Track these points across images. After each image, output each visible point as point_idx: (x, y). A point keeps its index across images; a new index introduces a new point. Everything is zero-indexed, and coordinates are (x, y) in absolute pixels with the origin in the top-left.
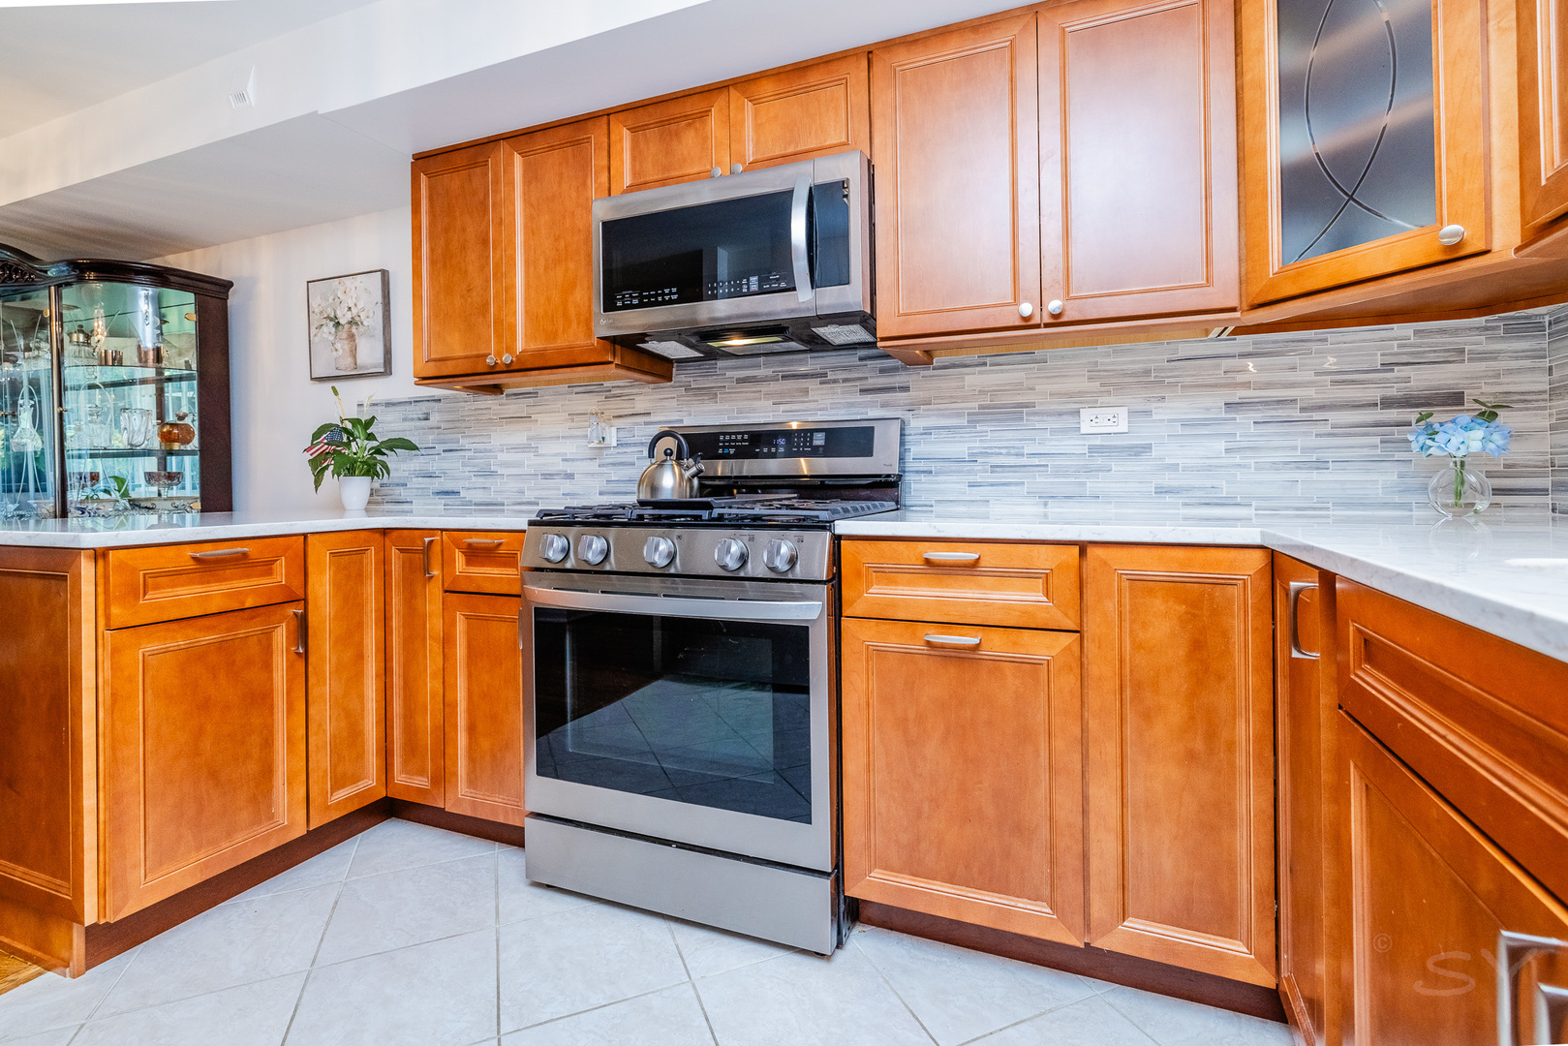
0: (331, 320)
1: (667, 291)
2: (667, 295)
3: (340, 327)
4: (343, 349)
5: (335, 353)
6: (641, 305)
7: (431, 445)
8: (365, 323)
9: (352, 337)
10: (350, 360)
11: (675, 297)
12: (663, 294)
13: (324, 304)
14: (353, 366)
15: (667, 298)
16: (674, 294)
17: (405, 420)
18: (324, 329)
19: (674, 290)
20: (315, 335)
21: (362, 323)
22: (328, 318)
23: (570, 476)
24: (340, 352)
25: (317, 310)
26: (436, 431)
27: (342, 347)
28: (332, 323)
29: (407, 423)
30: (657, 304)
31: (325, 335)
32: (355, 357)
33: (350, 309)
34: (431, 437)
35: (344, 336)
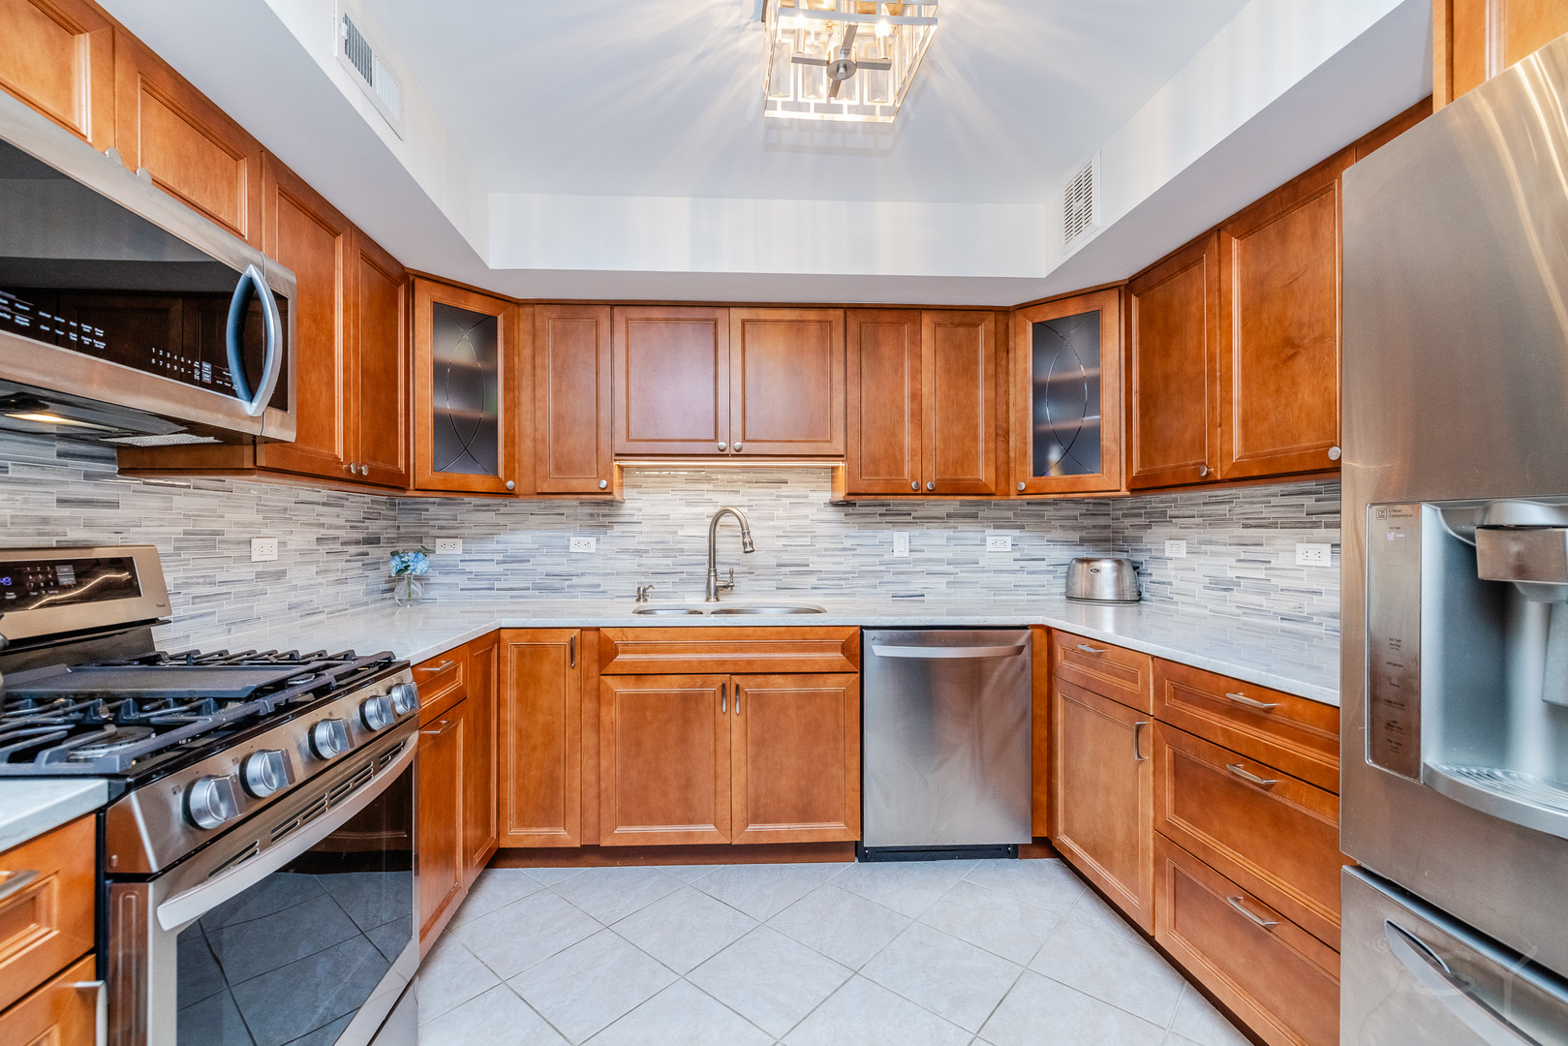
1: (87, 328)
2: (87, 335)
6: (32, 332)
11: (101, 345)
12: (80, 332)
15: (87, 341)
16: (99, 339)
19: (100, 333)
30: (64, 342)
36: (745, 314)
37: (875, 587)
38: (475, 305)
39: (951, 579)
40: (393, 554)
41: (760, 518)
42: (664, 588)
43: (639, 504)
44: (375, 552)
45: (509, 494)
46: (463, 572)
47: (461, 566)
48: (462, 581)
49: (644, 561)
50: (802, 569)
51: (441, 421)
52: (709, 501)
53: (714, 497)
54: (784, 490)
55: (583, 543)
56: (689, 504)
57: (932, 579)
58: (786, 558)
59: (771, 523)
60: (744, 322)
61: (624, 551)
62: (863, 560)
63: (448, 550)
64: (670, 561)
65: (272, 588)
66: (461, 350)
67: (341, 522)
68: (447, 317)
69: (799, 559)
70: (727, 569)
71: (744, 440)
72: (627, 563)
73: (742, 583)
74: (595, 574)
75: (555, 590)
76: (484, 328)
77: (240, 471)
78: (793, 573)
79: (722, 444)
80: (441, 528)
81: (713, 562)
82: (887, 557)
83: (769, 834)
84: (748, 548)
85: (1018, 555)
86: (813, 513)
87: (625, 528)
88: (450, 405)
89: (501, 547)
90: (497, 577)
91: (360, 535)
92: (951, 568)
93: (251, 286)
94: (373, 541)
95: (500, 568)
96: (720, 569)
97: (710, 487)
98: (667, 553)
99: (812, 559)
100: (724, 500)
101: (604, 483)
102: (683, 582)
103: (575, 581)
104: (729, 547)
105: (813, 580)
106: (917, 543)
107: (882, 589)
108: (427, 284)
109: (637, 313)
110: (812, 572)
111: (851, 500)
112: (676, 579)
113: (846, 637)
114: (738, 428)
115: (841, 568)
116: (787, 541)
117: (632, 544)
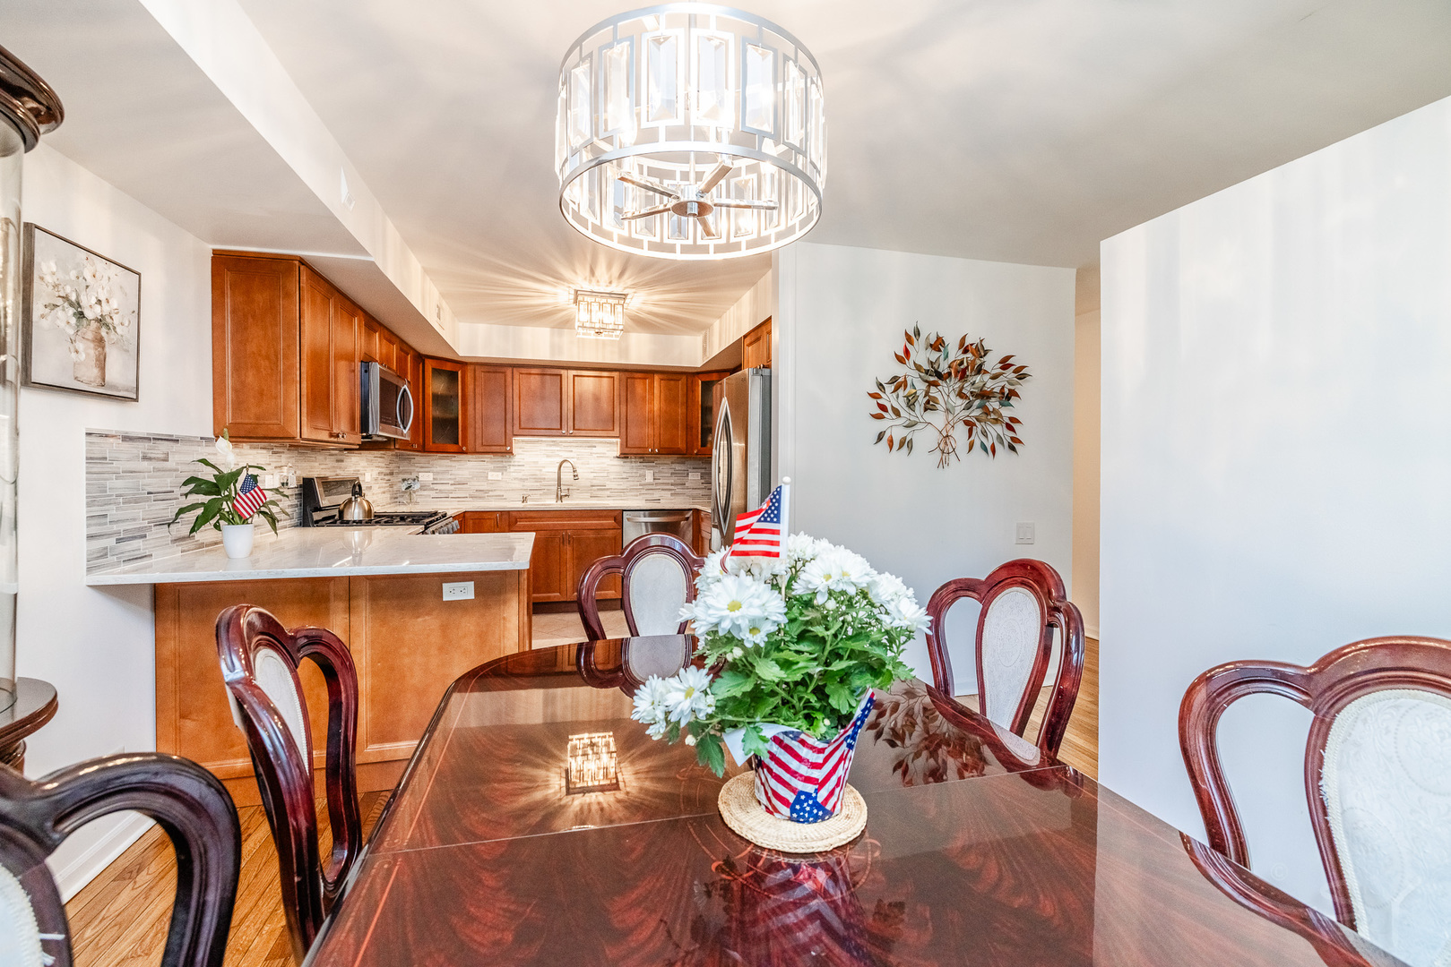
0: (71, 304)
3: (84, 321)
4: (87, 355)
5: (74, 355)
7: (169, 489)
8: (118, 330)
9: (100, 341)
10: (95, 372)
13: (60, 275)
14: (99, 381)
17: (145, 458)
18: (59, 312)
20: (43, 316)
21: (114, 328)
22: (66, 298)
24: (83, 356)
25: (49, 279)
26: (174, 473)
27: (86, 351)
28: (71, 311)
29: (146, 463)
31: (58, 322)
32: (102, 368)
33: (99, 302)
34: (169, 480)
35: (90, 335)
36: (575, 372)
37: (637, 496)
38: (449, 367)
39: (673, 492)
40: (404, 480)
41: (582, 464)
42: (536, 497)
43: (522, 456)
44: (393, 479)
45: (463, 453)
46: (433, 489)
47: (432, 486)
48: (433, 494)
49: (525, 484)
50: (602, 488)
51: (435, 420)
52: (558, 455)
53: (560, 453)
54: (594, 450)
55: (493, 476)
56: (548, 456)
57: (663, 492)
58: (595, 482)
59: (587, 466)
60: (574, 376)
61: (515, 479)
62: (632, 483)
63: (426, 477)
64: (538, 484)
65: (369, 493)
66: (437, 386)
68: (436, 372)
69: (601, 483)
70: (566, 488)
71: (574, 429)
72: (517, 485)
73: (574, 494)
74: (501, 490)
75: (480, 498)
76: (452, 376)
78: (598, 490)
79: (562, 432)
80: (422, 467)
81: (559, 484)
82: (643, 482)
84: (576, 478)
85: (703, 481)
86: (607, 461)
87: (516, 468)
88: (438, 414)
89: (452, 477)
90: (451, 491)
91: (388, 472)
92: (673, 487)
93: (405, 390)
94: (391, 474)
95: (452, 487)
96: (563, 487)
97: (558, 448)
98: (537, 480)
99: (608, 483)
100: (565, 455)
101: (509, 448)
102: (545, 494)
103: (491, 493)
104: (567, 476)
105: (608, 493)
106: (657, 476)
107: (641, 497)
108: (430, 360)
109: (524, 370)
110: (608, 489)
111: (624, 456)
112: (541, 492)
113: (616, 514)
114: (571, 424)
115: (622, 487)
116: (595, 475)
117: (520, 475)
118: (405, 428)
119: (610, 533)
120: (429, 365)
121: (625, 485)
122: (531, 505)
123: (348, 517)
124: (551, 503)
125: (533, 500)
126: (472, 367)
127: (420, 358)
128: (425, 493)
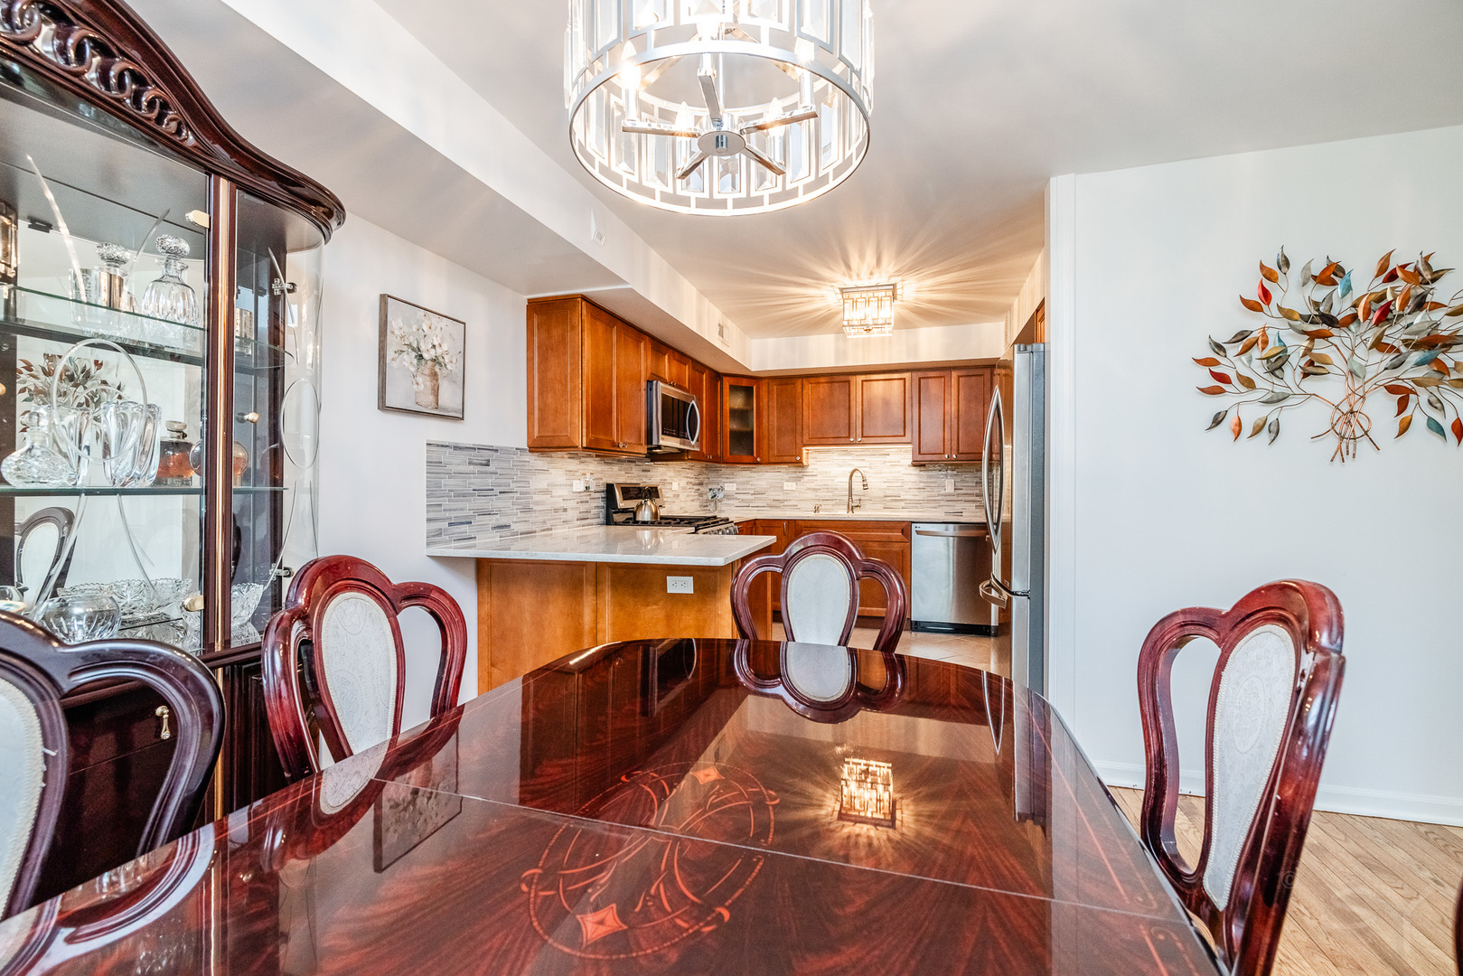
0: (413, 350)
3: (423, 361)
4: (425, 386)
5: (415, 386)
7: (490, 488)
8: (448, 366)
9: (434, 375)
10: (431, 398)
13: (406, 329)
14: (434, 404)
17: (470, 463)
18: (405, 356)
20: (393, 359)
21: (445, 365)
22: (409, 345)
23: (565, 510)
24: (422, 387)
25: (397, 332)
26: (494, 476)
27: (424, 383)
28: (414, 354)
29: (472, 467)
31: (405, 363)
32: (437, 396)
33: (434, 346)
34: (490, 481)
35: (427, 372)
36: (863, 377)
37: (935, 508)
38: (745, 383)
40: (710, 490)
41: (875, 473)
42: (828, 507)
43: (815, 466)
44: (702, 489)
45: (758, 463)
46: (735, 499)
47: (735, 495)
48: (736, 503)
49: (818, 494)
50: (897, 499)
51: (733, 433)
52: (849, 465)
53: (851, 462)
54: (888, 458)
55: (789, 486)
56: (839, 466)
57: (965, 504)
58: (889, 493)
59: (881, 475)
60: (863, 381)
61: (809, 489)
62: (930, 494)
63: (730, 487)
64: (831, 494)
65: (677, 500)
66: (737, 402)
67: (692, 476)
68: (734, 388)
69: (895, 493)
70: (858, 498)
71: (863, 437)
72: (811, 495)
73: (867, 505)
74: (795, 500)
75: (777, 507)
76: (748, 391)
77: (684, 460)
78: (892, 500)
79: (852, 440)
80: (726, 478)
81: (850, 495)
82: (943, 492)
83: (868, 611)
84: (865, 487)
86: (900, 470)
87: (810, 478)
88: (735, 427)
89: (753, 487)
90: (751, 501)
91: (697, 482)
92: (977, 498)
93: (693, 405)
94: (701, 484)
95: (753, 497)
96: (854, 498)
97: (850, 458)
98: (829, 490)
99: (902, 493)
100: (857, 464)
101: (798, 458)
102: (837, 504)
103: (786, 503)
104: (857, 486)
105: (903, 504)
106: (959, 485)
107: (939, 509)
108: (728, 378)
109: (812, 380)
110: (902, 500)
111: (918, 464)
112: (834, 502)
113: (904, 525)
114: (859, 431)
115: (917, 498)
116: (888, 484)
117: (812, 486)
118: (693, 440)
119: (896, 547)
120: (727, 382)
121: (923, 495)
122: (822, 515)
123: (639, 518)
124: (842, 513)
125: (826, 510)
126: (766, 381)
127: (717, 376)
128: (731, 502)
